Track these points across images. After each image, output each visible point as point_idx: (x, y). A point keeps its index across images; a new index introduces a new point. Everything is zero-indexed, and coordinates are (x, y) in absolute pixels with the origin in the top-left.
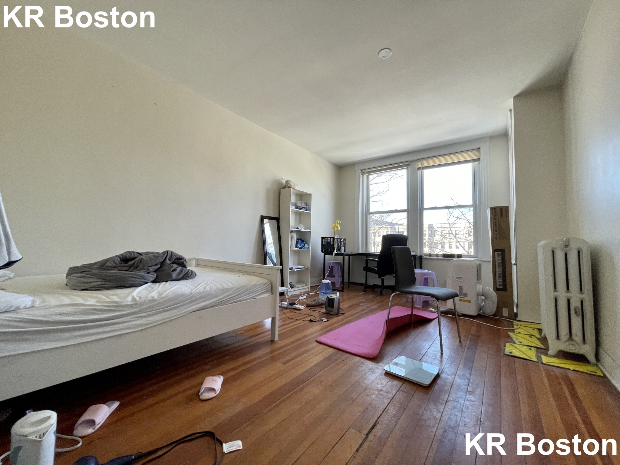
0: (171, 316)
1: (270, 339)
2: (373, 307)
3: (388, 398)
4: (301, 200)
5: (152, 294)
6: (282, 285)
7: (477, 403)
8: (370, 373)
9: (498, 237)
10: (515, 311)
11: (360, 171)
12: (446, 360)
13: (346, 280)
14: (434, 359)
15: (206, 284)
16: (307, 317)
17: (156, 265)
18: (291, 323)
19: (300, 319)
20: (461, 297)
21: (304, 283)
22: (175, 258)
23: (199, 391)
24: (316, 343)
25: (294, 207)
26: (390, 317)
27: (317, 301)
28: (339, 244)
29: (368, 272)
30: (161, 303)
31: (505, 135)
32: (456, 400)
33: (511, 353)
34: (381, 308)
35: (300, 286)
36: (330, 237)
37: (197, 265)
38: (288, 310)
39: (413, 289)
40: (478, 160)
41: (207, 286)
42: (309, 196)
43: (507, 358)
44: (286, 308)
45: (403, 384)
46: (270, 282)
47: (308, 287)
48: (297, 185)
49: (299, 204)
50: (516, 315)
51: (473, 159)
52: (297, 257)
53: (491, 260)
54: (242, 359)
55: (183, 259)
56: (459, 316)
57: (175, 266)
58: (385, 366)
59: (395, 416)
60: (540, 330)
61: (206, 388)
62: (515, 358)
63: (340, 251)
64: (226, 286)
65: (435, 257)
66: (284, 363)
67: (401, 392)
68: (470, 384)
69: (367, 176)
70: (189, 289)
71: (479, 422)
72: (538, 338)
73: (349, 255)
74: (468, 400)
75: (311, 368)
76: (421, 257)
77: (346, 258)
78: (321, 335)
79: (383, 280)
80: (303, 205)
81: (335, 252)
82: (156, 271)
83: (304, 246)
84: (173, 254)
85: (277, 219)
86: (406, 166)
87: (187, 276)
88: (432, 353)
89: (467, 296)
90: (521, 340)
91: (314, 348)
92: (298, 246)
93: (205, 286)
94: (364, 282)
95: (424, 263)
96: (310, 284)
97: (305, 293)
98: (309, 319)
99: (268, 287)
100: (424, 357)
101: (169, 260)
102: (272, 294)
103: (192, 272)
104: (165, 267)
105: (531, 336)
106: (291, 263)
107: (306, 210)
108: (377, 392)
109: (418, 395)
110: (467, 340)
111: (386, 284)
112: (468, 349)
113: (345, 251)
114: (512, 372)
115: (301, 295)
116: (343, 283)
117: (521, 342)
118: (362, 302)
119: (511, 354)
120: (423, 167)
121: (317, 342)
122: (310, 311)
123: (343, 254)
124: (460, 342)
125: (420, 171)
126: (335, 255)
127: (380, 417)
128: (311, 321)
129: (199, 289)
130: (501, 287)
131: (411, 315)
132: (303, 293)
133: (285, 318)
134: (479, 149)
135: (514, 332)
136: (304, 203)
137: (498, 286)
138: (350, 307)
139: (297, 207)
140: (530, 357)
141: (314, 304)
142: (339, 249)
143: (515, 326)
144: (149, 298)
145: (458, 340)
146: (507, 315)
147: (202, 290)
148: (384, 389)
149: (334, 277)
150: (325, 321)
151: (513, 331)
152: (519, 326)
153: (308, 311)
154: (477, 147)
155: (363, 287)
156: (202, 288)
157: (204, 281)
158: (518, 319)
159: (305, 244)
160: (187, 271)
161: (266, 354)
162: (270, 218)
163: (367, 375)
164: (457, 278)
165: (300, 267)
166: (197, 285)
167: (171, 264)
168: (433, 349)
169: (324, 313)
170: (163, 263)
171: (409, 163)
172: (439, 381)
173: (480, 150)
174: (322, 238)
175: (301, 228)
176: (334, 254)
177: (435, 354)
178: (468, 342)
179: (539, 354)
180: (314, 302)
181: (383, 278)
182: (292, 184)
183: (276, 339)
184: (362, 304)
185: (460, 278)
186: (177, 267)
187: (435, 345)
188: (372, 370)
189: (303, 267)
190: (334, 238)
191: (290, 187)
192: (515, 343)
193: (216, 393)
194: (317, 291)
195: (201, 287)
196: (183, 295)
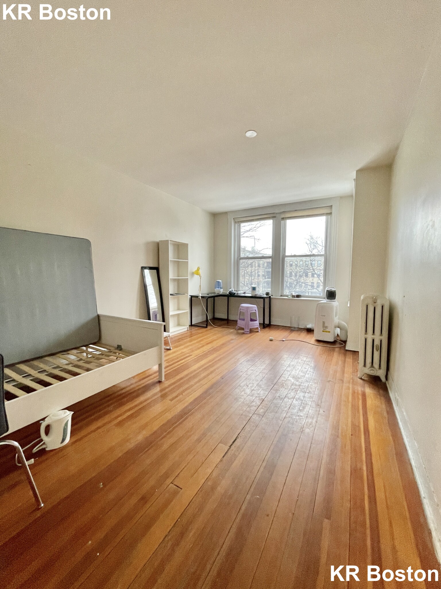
1: (158, 380)
3: (246, 420)
4: (178, 250)
7: (303, 417)
11: (232, 219)
12: (290, 387)
14: (282, 387)
18: (174, 363)
19: (182, 359)
32: (291, 417)
40: (330, 214)
42: (186, 246)
47: (187, 327)
51: (327, 213)
52: (176, 301)
59: (249, 432)
66: (171, 400)
67: (256, 415)
68: (302, 404)
69: (238, 225)
71: (302, 430)
75: (192, 403)
85: (157, 269)
86: (271, 217)
88: (281, 383)
95: (284, 302)
100: (276, 386)
106: (171, 308)
107: (184, 260)
108: (239, 417)
109: (267, 415)
120: (286, 218)
125: (284, 221)
127: (239, 433)
154: (329, 205)
158: (347, 349)
161: (157, 393)
162: (151, 268)
168: (282, 378)
171: (274, 215)
173: (331, 208)
183: (163, 379)
188: (237, 400)
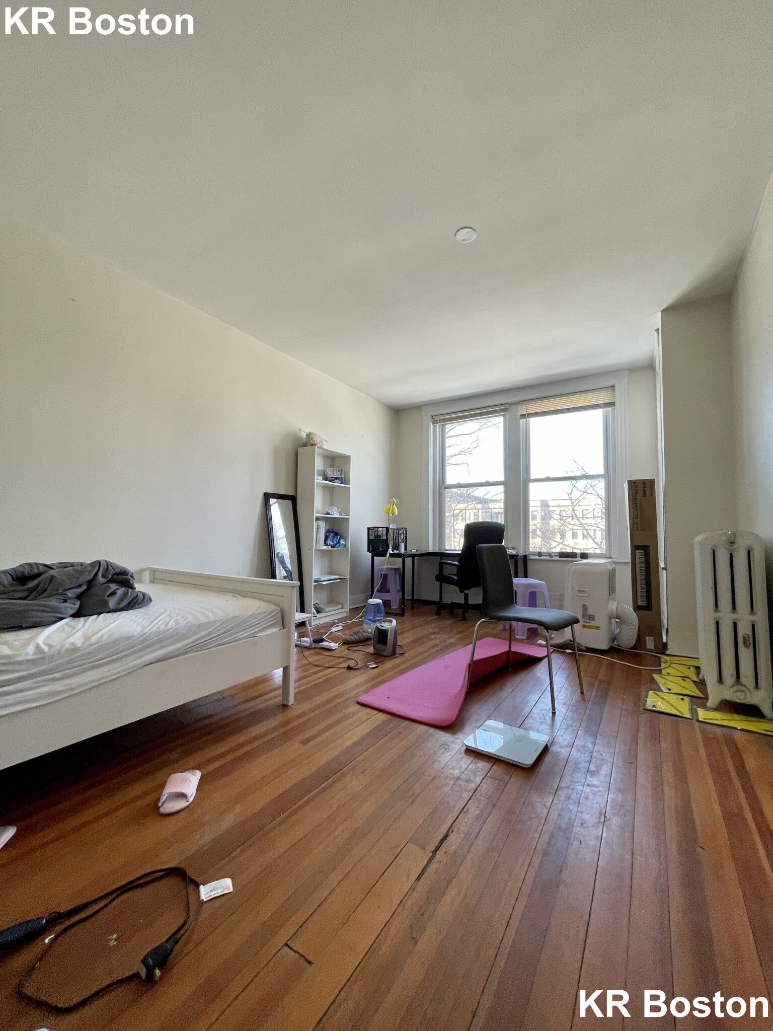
0: (109, 674)
1: (280, 703)
2: (450, 641)
3: (469, 791)
4: (332, 466)
5: (72, 640)
6: (302, 610)
7: (600, 789)
8: (442, 751)
9: (639, 526)
10: (665, 640)
11: (429, 417)
12: (560, 723)
13: (408, 597)
14: (542, 723)
15: (169, 616)
16: (343, 662)
17: (79, 586)
18: (317, 672)
19: (332, 666)
20: (585, 622)
21: (339, 603)
22: (114, 572)
23: (158, 800)
24: (358, 707)
25: (320, 478)
26: (476, 658)
27: (360, 635)
28: (396, 538)
29: (443, 584)
30: (89, 653)
31: (651, 366)
32: (571, 787)
33: (654, 706)
34: (463, 642)
35: (333, 609)
36: (382, 528)
37: (153, 581)
38: (312, 652)
39: (511, 613)
40: (612, 404)
41: (171, 620)
42: (346, 459)
43: (648, 715)
44: (308, 648)
45: (492, 766)
46: (279, 609)
47: (346, 610)
48: (327, 441)
49: (330, 473)
50: (665, 646)
51: (605, 403)
52: (326, 560)
53: (629, 560)
54: (233, 738)
55: (129, 573)
56: (580, 650)
57: (113, 587)
58: (465, 738)
59: (477, 818)
60: (698, 669)
61: (170, 793)
62: (660, 716)
63: (397, 550)
64: (203, 619)
65: (548, 558)
66: (305, 742)
67: (489, 780)
69: (441, 426)
70: (139, 627)
71: (602, 820)
72: (694, 682)
73: (413, 556)
74: (588, 785)
75: (347, 750)
76: (525, 558)
77: (409, 561)
78: (366, 691)
79: (466, 596)
80: (337, 475)
81: (390, 551)
82: (79, 597)
83: (339, 542)
84: (110, 566)
85: (293, 499)
86: (502, 411)
87: (136, 602)
88: (538, 714)
89: (593, 620)
90: (671, 685)
91: (354, 714)
92: (329, 542)
93: (168, 619)
94: (437, 599)
95: (530, 565)
96: (350, 605)
97: (340, 620)
98: (345, 665)
99: (276, 617)
100: (528, 721)
101: (103, 576)
102: (284, 628)
103: (144, 595)
104: (96, 590)
105: (685, 678)
106: (316, 571)
107: (342, 483)
108: (452, 782)
109: (516, 781)
110: (592, 691)
111: (470, 602)
112: (594, 703)
113: (406, 548)
114: (655, 737)
115: (333, 624)
116: (403, 600)
117: (669, 689)
118: (434, 633)
119: (654, 709)
120: (528, 414)
121: (358, 703)
122: (348, 651)
123: (403, 554)
124: (582, 693)
125: (525, 420)
126: (389, 557)
127: (454, 821)
128: (349, 668)
129: (156, 626)
130: (644, 604)
131: (508, 653)
132: (336, 621)
133: (306, 665)
134: (613, 388)
135: (661, 673)
136: (337, 471)
137: (639, 603)
138: (414, 642)
139: (326, 479)
140: (680, 712)
141: (356, 638)
142: (396, 547)
143: (662, 664)
144: (67, 645)
145: (579, 691)
146: (652, 647)
147: (162, 628)
148: (463, 776)
149: (388, 591)
150: (373, 668)
151: (659, 672)
152: (669, 664)
153: (344, 651)
154: (610, 383)
155: (434, 608)
156: (162, 624)
157: (165, 611)
158: (668, 652)
159: (339, 540)
160: (135, 595)
161: (275, 729)
162: (279, 497)
163: (438, 755)
164: (579, 591)
165: (333, 577)
166: (152, 618)
167: (105, 583)
168: (540, 706)
169: (372, 654)
170: (91, 583)
171: (507, 406)
172: (548, 759)
173: (614, 390)
174: (369, 529)
175: (332, 513)
176: (388, 555)
177: (543, 715)
178: (594, 693)
179: (695, 707)
180: (356, 637)
181: (466, 592)
182: (317, 439)
183: (291, 701)
184: (433, 636)
185: (583, 591)
186: (118, 589)
187: (544, 700)
188: (446, 747)
189: (337, 577)
190: (387, 529)
191: (313, 445)
192: (661, 691)
193: (187, 801)
194: (361, 617)
195: (161, 622)
196: (128, 638)
